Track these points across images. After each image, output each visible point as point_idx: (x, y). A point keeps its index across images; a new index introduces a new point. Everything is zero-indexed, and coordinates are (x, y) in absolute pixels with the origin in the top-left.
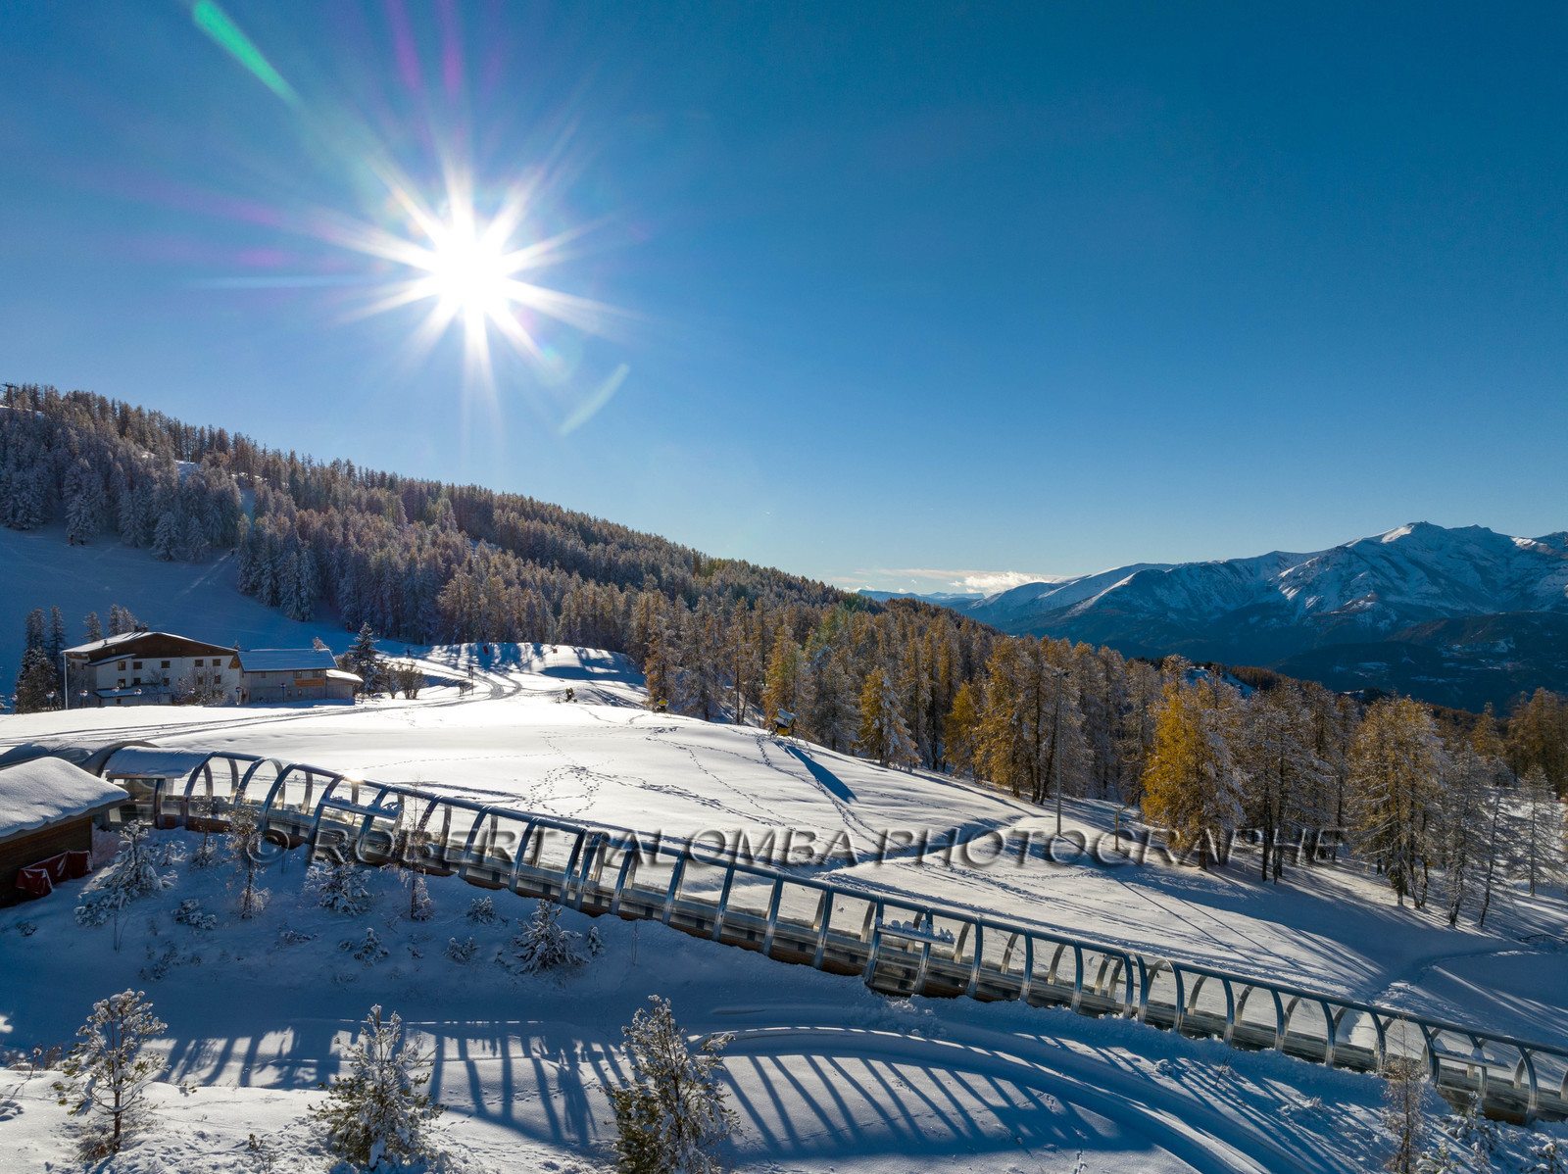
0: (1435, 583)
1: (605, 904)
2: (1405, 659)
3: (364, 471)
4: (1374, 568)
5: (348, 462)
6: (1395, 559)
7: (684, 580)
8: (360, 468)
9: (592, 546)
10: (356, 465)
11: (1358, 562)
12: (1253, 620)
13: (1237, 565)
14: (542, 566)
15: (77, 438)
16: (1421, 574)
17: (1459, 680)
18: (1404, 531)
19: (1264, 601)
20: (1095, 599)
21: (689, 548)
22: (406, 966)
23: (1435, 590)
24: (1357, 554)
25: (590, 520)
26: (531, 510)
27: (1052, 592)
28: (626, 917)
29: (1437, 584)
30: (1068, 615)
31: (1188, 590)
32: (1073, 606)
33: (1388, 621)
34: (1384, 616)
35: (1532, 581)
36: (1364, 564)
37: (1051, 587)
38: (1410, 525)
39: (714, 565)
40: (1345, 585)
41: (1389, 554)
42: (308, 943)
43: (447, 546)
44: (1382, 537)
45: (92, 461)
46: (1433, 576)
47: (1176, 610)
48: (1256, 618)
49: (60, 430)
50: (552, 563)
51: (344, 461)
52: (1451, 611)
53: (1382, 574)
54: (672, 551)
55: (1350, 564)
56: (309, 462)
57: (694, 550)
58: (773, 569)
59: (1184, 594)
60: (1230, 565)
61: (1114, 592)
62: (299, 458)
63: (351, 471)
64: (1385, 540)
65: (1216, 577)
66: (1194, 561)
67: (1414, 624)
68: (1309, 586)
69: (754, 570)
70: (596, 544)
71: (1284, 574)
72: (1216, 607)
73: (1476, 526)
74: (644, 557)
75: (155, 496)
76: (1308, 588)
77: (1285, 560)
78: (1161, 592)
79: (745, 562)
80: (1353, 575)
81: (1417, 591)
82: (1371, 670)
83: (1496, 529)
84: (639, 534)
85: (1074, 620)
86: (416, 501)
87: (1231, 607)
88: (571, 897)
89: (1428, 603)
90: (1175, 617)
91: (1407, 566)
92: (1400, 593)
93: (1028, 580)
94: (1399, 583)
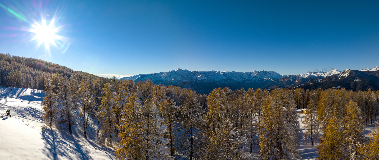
0: (182, 77)
4: (174, 75)
6: (177, 73)
13: (156, 74)
16: (180, 76)
19: (159, 79)
20: (135, 79)
31: (149, 78)
34: (175, 82)
35: (192, 77)
37: (129, 77)
38: (178, 69)
48: (158, 82)
52: (184, 81)
55: (171, 74)
61: (138, 78)
64: (175, 71)
65: (153, 76)
66: (150, 73)
67: (179, 83)
68: (166, 77)
71: (162, 75)
73: (186, 70)
77: (162, 73)
78: (145, 78)
80: (171, 76)
81: (179, 78)
83: (189, 70)
89: (181, 80)
94: (177, 77)
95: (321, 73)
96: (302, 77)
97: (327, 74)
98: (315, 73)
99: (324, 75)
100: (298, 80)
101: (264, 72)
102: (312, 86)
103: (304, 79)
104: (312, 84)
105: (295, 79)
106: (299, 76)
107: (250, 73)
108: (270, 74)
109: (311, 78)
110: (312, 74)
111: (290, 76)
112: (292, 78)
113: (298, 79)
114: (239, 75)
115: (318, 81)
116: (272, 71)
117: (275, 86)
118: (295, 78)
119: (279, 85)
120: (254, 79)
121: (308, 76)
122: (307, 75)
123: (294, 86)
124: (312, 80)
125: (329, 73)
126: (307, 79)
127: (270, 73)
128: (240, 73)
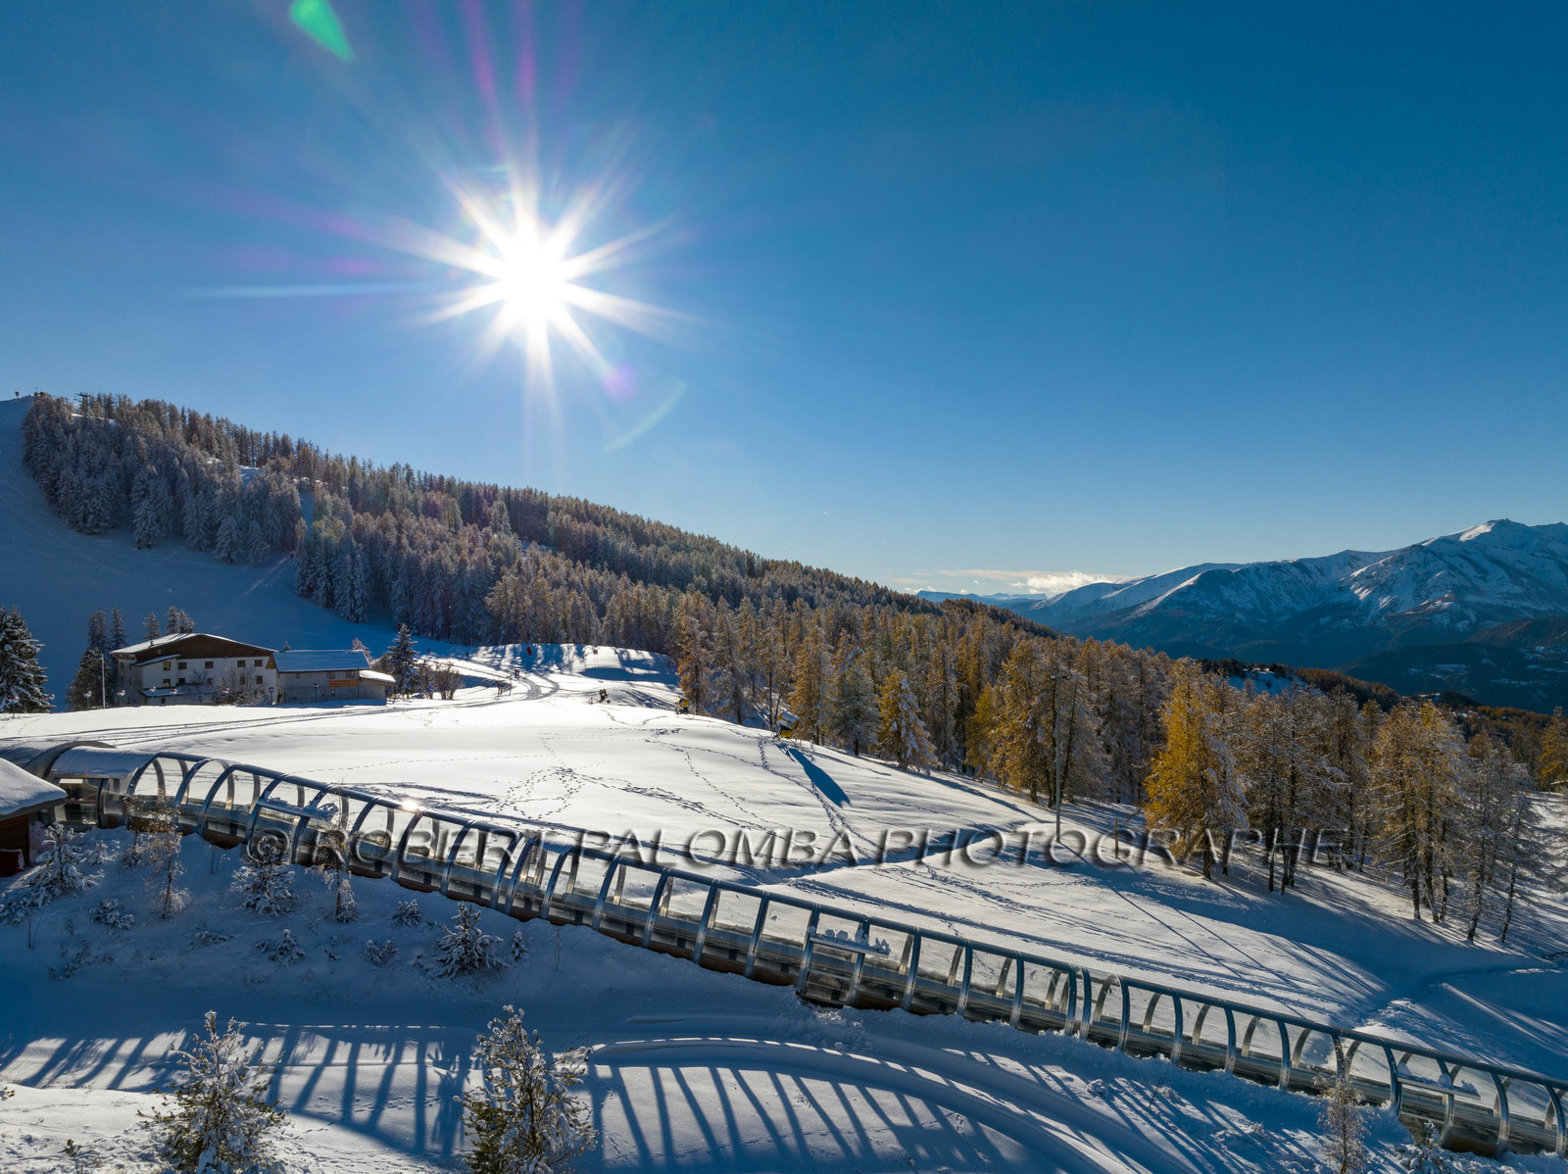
0: (1516, 582)
1: (535, 909)
2: (1484, 661)
3: (422, 475)
4: (1451, 567)
5: (407, 466)
6: (1475, 558)
7: (734, 581)
8: (419, 472)
9: (643, 548)
10: (415, 469)
11: (1435, 561)
12: (1323, 621)
13: (1306, 564)
14: (592, 566)
15: (145, 445)
16: (1502, 573)
17: (1542, 683)
18: (1484, 529)
19: (1335, 601)
20: (1160, 599)
21: (742, 549)
22: (320, 968)
23: (1518, 589)
24: (1433, 553)
25: (643, 522)
26: (585, 513)
27: (1117, 593)
28: (557, 922)
29: (1521, 584)
30: (1132, 616)
31: (1257, 590)
32: (1137, 606)
33: (1467, 622)
34: (1463, 617)
36: (1441, 563)
37: (1115, 587)
38: (1490, 522)
39: (768, 566)
40: (1420, 584)
41: (1469, 553)
42: (223, 944)
43: (497, 548)
44: (1460, 535)
45: (159, 468)
46: (1514, 574)
47: (1244, 611)
48: (1327, 619)
49: (129, 438)
50: (602, 564)
51: (403, 466)
52: (1535, 612)
53: (1460, 573)
54: (723, 553)
55: (1426, 563)
56: (369, 467)
57: (747, 551)
58: (826, 570)
59: (1253, 594)
60: (1300, 565)
61: (1180, 593)
62: (360, 462)
63: (410, 474)
64: (1463, 538)
65: (1286, 577)
66: (1263, 561)
67: (1495, 626)
68: (1383, 586)
69: (807, 571)
70: (648, 546)
71: (1356, 573)
72: (1286, 608)
73: (1561, 524)
74: (697, 558)
75: (218, 501)
76: (1382, 588)
77: (1358, 559)
78: (1228, 593)
79: (797, 563)
80: (1430, 574)
81: (1496, 591)
82: (1448, 673)
84: (692, 536)
85: (1138, 621)
86: (473, 504)
87: (1300, 608)
88: (502, 901)
89: (1509, 603)
90: (1243, 618)
91: (1486, 565)
92: (1478, 592)
93: (1091, 580)
94: (1479, 582)
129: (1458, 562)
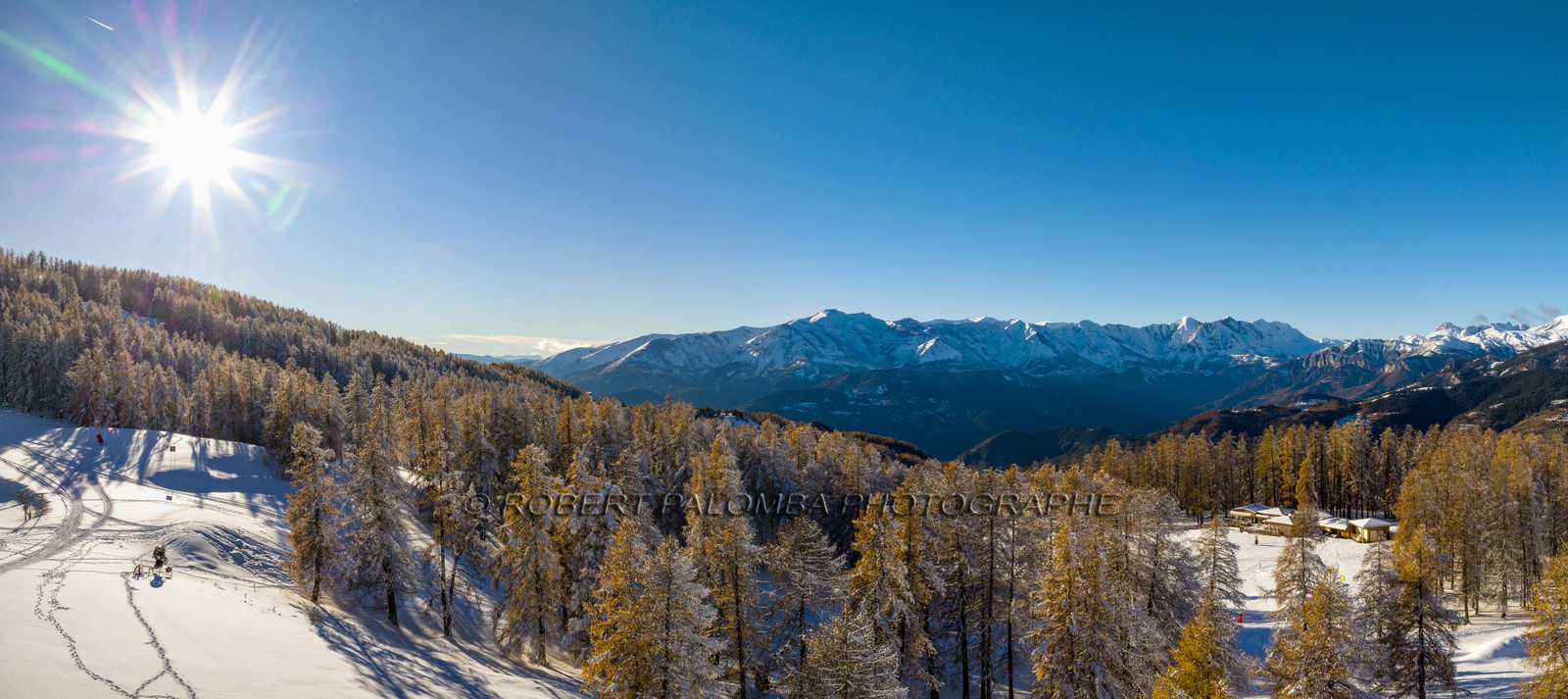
0: (841, 349)
2: (826, 400)
4: (805, 339)
6: (818, 333)
7: (324, 349)
11: (796, 335)
12: (729, 374)
13: (719, 336)
16: (833, 343)
17: (857, 413)
18: (821, 314)
19: (737, 360)
20: (622, 359)
24: (794, 329)
27: (591, 355)
29: (843, 351)
30: (604, 371)
31: (686, 353)
32: (607, 364)
34: (812, 371)
35: (893, 349)
36: (799, 336)
37: (591, 350)
38: (826, 311)
39: (349, 337)
41: (814, 329)
44: (809, 318)
46: (840, 344)
47: (678, 367)
48: (732, 373)
52: (851, 368)
53: (810, 343)
54: (312, 324)
55: (791, 336)
57: (330, 323)
59: (684, 356)
60: (714, 335)
61: (636, 354)
64: (812, 320)
65: (705, 344)
66: (690, 332)
67: (830, 376)
69: (384, 340)
71: (749, 342)
72: (705, 365)
73: (863, 313)
76: (765, 351)
77: (750, 332)
78: (668, 355)
80: (792, 344)
81: (831, 355)
82: (805, 408)
83: (875, 315)
85: (608, 375)
87: (715, 365)
89: (837, 363)
90: (678, 373)
91: (824, 338)
92: (821, 356)
94: (820, 349)
95: (1500, 331)
96: (1413, 351)
97: (1532, 338)
98: (1472, 331)
99: (1518, 341)
100: (1391, 365)
101: (1229, 326)
102: (1460, 391)
103: (1420, 358)
104: (1459, 385)
105: (1380, 359)
106: (1398, 342)
107: (1164, 330)
108: (1260, 335)
109: (1457, 356)
110: (1461, 337)
111: (1355, 346)
112: (1365, 356)
113: (1394, 360)
114: (1114, 339)
115: (1485, 370)
116: (1269, 320)
117: (1282, 391)
118: (1381, 353)
119: (1301, 386)
120: (1185, 357)
121: (1438, 343)
122: (1438, 338)
123: (1372, 392)
124: (1459, 365)
125: (1542, 331)
126: (1436, 360)
127: (1259, 328)
128: (1119, 327)
129: (809, 336)
